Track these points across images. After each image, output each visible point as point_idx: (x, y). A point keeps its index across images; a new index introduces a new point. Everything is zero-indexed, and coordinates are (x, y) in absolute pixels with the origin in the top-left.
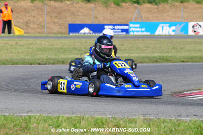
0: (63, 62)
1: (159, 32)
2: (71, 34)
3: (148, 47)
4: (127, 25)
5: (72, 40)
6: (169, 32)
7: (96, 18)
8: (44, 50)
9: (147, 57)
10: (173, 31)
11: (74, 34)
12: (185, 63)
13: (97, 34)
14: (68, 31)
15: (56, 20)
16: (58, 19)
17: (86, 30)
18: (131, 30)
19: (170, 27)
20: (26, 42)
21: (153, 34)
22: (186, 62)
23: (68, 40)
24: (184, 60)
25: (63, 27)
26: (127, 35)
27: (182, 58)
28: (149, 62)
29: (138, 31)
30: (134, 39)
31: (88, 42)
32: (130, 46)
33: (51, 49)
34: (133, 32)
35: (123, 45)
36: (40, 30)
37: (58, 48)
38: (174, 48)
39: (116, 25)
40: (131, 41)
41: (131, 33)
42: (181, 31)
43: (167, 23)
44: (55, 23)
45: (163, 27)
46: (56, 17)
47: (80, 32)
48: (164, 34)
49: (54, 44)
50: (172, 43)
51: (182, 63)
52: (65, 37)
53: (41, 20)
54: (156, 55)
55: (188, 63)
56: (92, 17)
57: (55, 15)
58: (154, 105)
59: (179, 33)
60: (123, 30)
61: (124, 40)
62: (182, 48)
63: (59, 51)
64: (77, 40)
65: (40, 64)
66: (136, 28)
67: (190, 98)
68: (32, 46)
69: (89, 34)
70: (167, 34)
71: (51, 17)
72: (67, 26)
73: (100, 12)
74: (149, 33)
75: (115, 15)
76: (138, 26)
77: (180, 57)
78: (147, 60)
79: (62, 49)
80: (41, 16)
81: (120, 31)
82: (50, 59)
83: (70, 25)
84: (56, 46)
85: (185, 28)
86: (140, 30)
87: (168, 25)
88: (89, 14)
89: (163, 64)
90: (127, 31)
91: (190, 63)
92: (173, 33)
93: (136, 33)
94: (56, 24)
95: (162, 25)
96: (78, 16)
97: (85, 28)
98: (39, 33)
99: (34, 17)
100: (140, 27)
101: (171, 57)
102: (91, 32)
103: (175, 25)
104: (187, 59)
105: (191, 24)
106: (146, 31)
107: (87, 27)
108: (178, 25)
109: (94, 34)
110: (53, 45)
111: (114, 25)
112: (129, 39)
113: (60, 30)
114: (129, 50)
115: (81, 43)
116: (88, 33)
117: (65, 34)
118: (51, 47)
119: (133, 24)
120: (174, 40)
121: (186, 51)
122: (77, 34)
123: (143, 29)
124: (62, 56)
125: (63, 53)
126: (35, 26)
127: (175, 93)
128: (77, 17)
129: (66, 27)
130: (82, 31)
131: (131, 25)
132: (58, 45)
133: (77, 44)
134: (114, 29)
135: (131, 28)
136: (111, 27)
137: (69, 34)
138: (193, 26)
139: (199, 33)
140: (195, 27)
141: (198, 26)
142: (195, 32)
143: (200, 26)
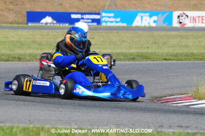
0: (19, 59)
1: (137, 22)
2: (30, 24)
3: (124, 41)
4: (99, 14)
5: (31, 32)
6: (149, 23)
7: (61, 5)
9: (122, 54)
10: (155, 22)
11: (34, 24)
12: (168, 62)
13: (61, 25)
14: (26, 21)
15: (11, 7)
16: (14, 5)
17: (48, 20)
18: (103, 20)
19: (150, 16)
21: (130, 26)
22: (170, 59)
23: (26, 30)
24: (167, 58)
25: (20, 15)
26: (99, 26)
27: (164, 55)
28: (124, 60)
29: (112, 22)
30: (106, 31)
31: (51, 34)
32: (102, 39)
33: (5, 42)
34: (106, 22)
35: (93, 38)
37: (13, 42)
38: (155, 43)
39: (86, 14)
40: (103, 34)
41: (104, 24)
42: (164, 21)
43: (148, 12)
44: (10, 10)
45: (142, 17)
46: (11, 3)
47: (41, 22)
48: (143, 25)
49: (9, 36)
50: (153, 36)
51: (165, 62)
52: (23, 28)
54: (133, 51)
55: (172, 62)
56: (55, 4)
58: (130, 112)
59: (161, 24)
60: (94, 21)
61: (95, 32)
62: (165, 43)
63: (15, 45)
64: (37, 31)
66: (110, 17)
67: (174, 104)
69: (52, 25)
70: (147, 25)
71: (5, 2)
72: (25, 14)
74: (125, 25)
75: (84, 1)
76: (112, 15)
77: (162, 53)
78: (122, 57)
81: (90, 21)
82: (3, 55)
83: (28, 13)
84: (11, 39)
85: (169, 19)
86: (114, 20)
87: (148, 14)
89: (142, 62)
90: (98, 21)
91: (174, 61)
92: (154, 25)
93: (109, 24)
94: (11, 12)
95: (140, 14)
97: (47, 17)
100: (114, 17)
101: (151, 53)
102: (55, 22)
103: (157, 15)
104: (171, 56)
105: (176, 14)
106: (122, 21)
107: (49, 16)
108: (160, 15)
109: (58, 25)
110: (7, 38)
111: (82, 14)
112: (101, 31)
113: (17, 19)
114: (101, 45)
115: (42, 35)
116: (50, 24)
117: (22, 23)
118: (5, 40)
119: (106, 12)
120: (156, 33)
121: (170, 47)
122: (37, 24)
123: (118, 20)
124: (18, 51)
125: (20, 47)
127: (156, 98)
128: (37, 3)
129: (24, 16)
130: (44, 21)
131: (104, 14)
132: (13, 37)
133: (37, 36)
134: (83, 18)
135: (103, 17)
136: (79, 16)
137: (27, 24)
138: (179, 16)
139: (185, 24)
140: (181, 18)
141: (184, 16)
142: (181, 23)
143: (187, 16)
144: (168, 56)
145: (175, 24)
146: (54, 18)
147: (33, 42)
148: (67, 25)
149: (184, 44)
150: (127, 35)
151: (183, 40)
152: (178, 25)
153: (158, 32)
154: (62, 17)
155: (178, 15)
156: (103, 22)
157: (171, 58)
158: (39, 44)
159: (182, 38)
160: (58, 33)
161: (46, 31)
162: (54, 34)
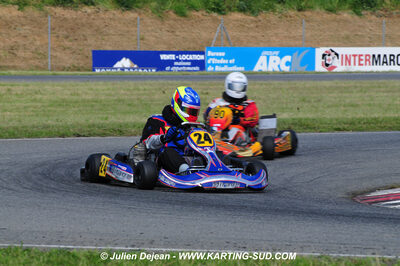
0: (120, 131)
1: (261, 66)
2: (98, 71)
4: (202, 53)
5: (110, 84)
6: (279, 66)
7: (142, 39)
8: (64, 104)
10: (287, 64)
11: (103, 70)
12: (342, 133)
13: (145, 70)
15: (67, 43)
16: (71, 41)
17: (125, 63)
18: (209, 62)
19: (281, 56)
20: (25, 88)
22: (344, 130)
23: (101, 83)
24: (339, 126)
25: (80, 57)
26: (201, 72)
29: (222, 65)
31: (141, 87)
33: (76, 102)
34: (214, 65)
36: (37, 62)
37: (88, 101)
39: (182, 53)
41: (210, 69)
42: (302, 64)
43: (277, 50)
44: (65, 49)
45: (268, 57)
46: (67, 37)
47: (115, 66)
48: (270, 69)
49: (80, 92)
53: (38, 43)
56: (134, 38)
57: (65, 33)
59: (298, 68)
60: (194, 63)
62: (319, 101)
63: (92, 106)
64: (119, 84)
65: (79, 136)
66: (219, 58)
68: (39, 97)
69: (131, 70)
70: (277, 69)
71: (58, 37)
73: (150, 28)
74: (242, 69)
75: (178, 33)
76: (223, 54)
79: (96, 102)
80: (38, 36)
81: (189, 64)
82: (94, 125)
84: (84, 97)
85: (310, 60)
86: (226, 61)
87: (277, 53)
88: (128, 32)
90: (201, 64)
92: (287, 69)
93: (218, 68)
94: (68, 51)
95: (266, 53)
96: (107, 35)
97: (124, 59)
98: (38, 68)
99: (25, 37)
100: (225, 58)
102: (136, 66)
103: (292, 55)
104: (345, 124)
105: (320, 51)
106: (237, 64)
108: (296, 54)
109: (140, 70)
110: (78, 95)
111: (177, 53)
113: (75, 62)
115: (128, 90)
116: (129, 69)
117: (86, 70)
118: (75, 98)
119: (213, 51)
122: (108, 71)
123: (232, 61)
125: (101, 110)
126: (28, 54)
128: (106, 37)
129: (87, 57)
130: (118, 65)
131: (210, 53)
132: (86, 94)
133: (122, 92)
134: (178, 60)
135: (209, 57)
136: (172, 57)
137: (94, 70)
138: (324, 55)
139: (335, 67)
140: (327, 57)
141: (333, 54)
142: (327, 65)
143: (337, 54)
144: (340, 123)
145: (319, 67)
146: (134, 61)
147: (120, 101)
148: (154, 70)
149: (348, 101)
150: (257, 87)
151: (344, 95)
152: (324, 69)
153: (303, 83)
154: (146, 59)
155: (323, 52)
156: (209, 65)
157: (346, 126)
158: (129, 105)
159: (341, 92)
160: (151, 85)
161: (131, 83)
162: (146, 87)
